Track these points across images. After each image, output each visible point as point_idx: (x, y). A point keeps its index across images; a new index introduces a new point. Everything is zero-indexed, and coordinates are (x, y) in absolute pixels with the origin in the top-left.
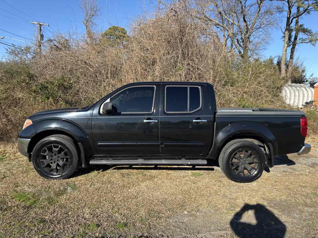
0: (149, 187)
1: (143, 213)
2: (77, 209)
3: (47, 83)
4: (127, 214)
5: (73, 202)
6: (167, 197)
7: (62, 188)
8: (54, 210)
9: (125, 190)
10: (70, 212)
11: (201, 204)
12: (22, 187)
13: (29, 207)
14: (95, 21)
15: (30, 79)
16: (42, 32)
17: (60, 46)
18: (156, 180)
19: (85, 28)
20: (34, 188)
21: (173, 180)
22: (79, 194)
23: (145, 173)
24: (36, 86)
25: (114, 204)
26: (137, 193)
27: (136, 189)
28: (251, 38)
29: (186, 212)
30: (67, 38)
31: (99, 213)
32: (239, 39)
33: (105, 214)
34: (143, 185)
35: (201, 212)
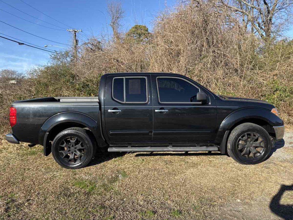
0: (194, 174)
1: (194, 200)
2: (131, 195)
3: (88, 82)
4: (179, 201)
5: (126, 189)
6: (215, 184)
7: (113, 175)
8: (111, 197)
9: (171, 177)
10: (125, 199)
11: (253, 192)
12: (79, 175)
13: (88, 194)
14: (120, 23)
15: (73, 79)
16: (77, 37)
17: (94, 48)
18: (199, 167)
19: (112, 30)
20: (90, 176)
21: (218, 168)
22: (129, 181)
23: (187, 160)
24: (79, 84)
25: (163, 191)
26: (184, 180)
27: (182, 177)
28: (273, 20)
29: (239, 201)
30: (99, 40)
31: (152, 200)
32: (260, 22)
33: (157, 200)
34: (188, 172)
35: (255, 200)
